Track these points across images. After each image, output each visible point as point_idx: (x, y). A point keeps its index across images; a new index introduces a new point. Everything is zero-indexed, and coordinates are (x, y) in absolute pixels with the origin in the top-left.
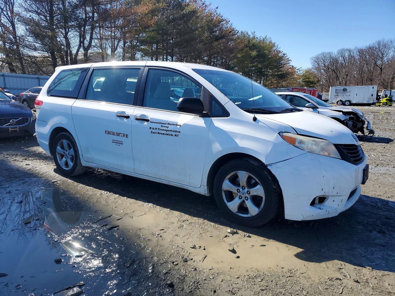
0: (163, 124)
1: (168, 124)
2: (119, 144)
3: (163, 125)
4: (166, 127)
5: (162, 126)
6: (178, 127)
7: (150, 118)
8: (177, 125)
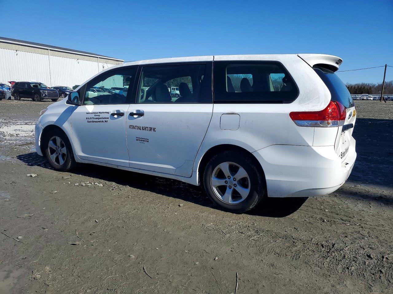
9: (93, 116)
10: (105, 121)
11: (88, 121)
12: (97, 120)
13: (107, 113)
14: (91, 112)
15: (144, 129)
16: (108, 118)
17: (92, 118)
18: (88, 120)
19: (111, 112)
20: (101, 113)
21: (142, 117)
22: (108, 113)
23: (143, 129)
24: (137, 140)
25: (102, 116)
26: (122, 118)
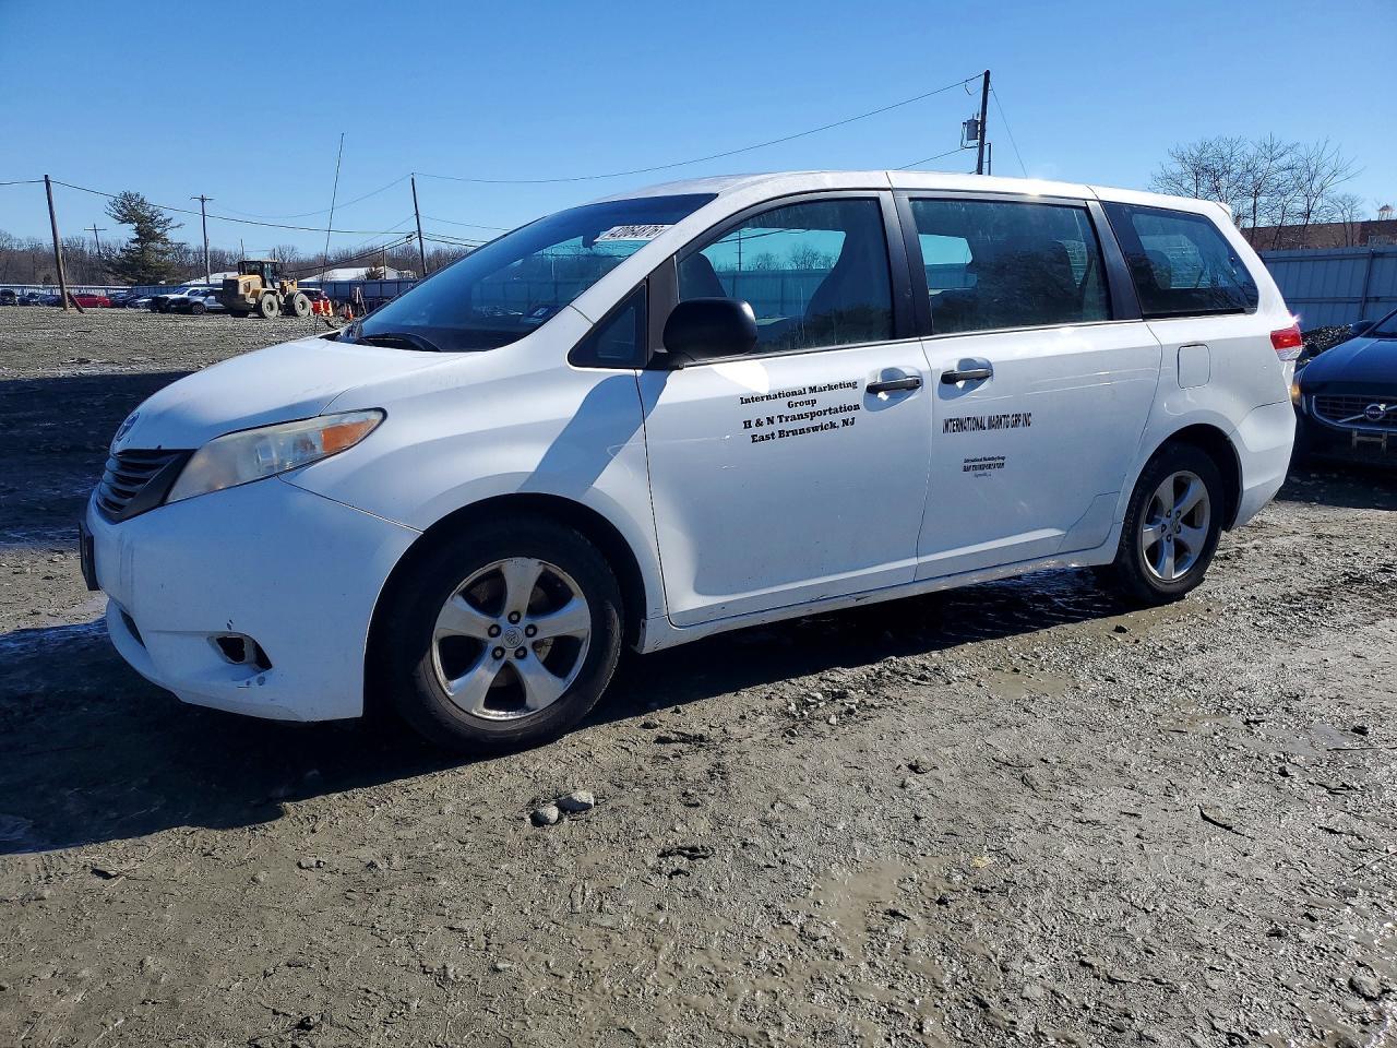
9: (780, 407)
10: (845, 422)
11: (753, 436)
12: (805, 423)
13: (849, 385)
14: (765, 391)
15: (996, 422)
16: (857, 407)
17: (776, 420)
18: (755, 430)
19: (863, 380)
20: (821, 390)
21: (986, 385)
22: (854, 385)
23: (991, 426)
24: (966, 469)
25: (824, 400)
26: (914, 397)
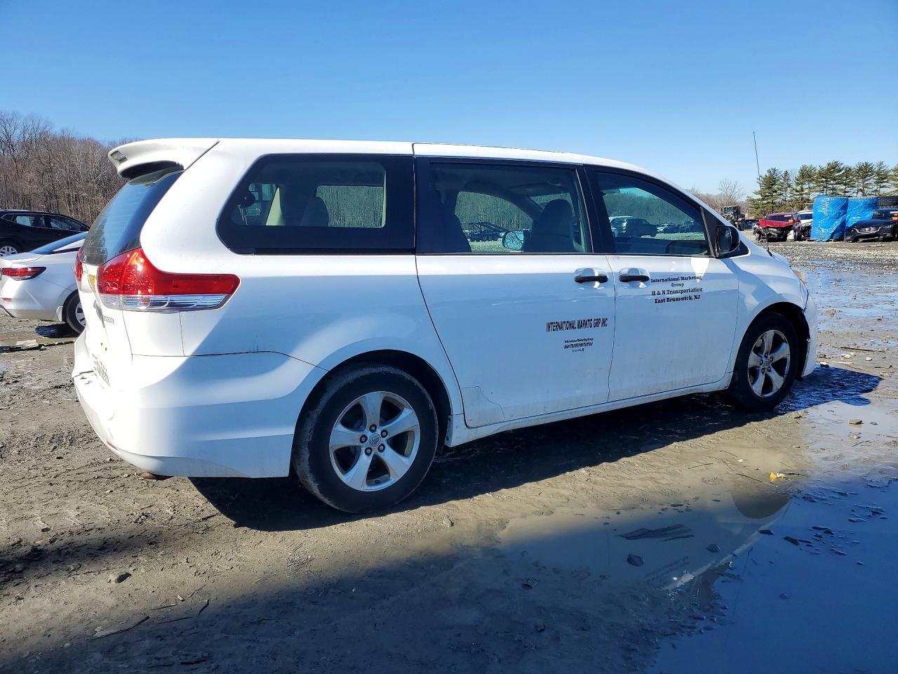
0: (674, 279)
1: (682, 278)
2: (581, 348)
3: (675, 282)
4: (680, 285)
5: (673, 285)
6: (698, 280)
7: (650, 273)
8: (695, 278)
